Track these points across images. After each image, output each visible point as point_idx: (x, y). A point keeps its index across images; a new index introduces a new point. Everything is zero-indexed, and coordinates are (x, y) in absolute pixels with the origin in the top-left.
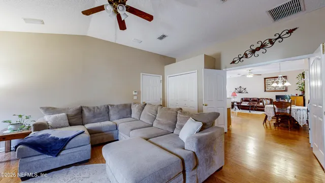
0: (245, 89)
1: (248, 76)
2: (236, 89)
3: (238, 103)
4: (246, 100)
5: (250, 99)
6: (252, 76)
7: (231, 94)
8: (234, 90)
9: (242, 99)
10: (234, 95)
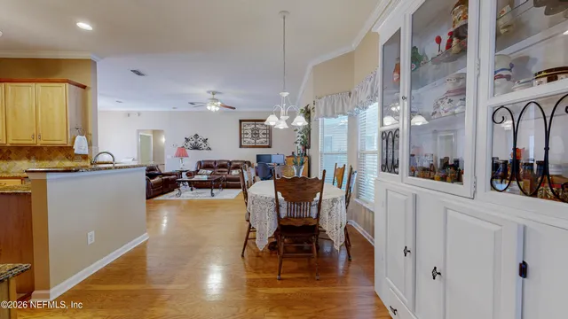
0: (205, 141)
1: (209, 108)
2: (187, 140)
3: (189, 174)
4: (206, 165)
5: (215, 162)
6: (217, 109)
7: (174, 151)
8: (181, 143)
9: (200, 163)
10: (181, 153)
